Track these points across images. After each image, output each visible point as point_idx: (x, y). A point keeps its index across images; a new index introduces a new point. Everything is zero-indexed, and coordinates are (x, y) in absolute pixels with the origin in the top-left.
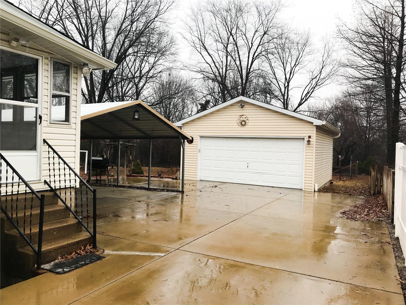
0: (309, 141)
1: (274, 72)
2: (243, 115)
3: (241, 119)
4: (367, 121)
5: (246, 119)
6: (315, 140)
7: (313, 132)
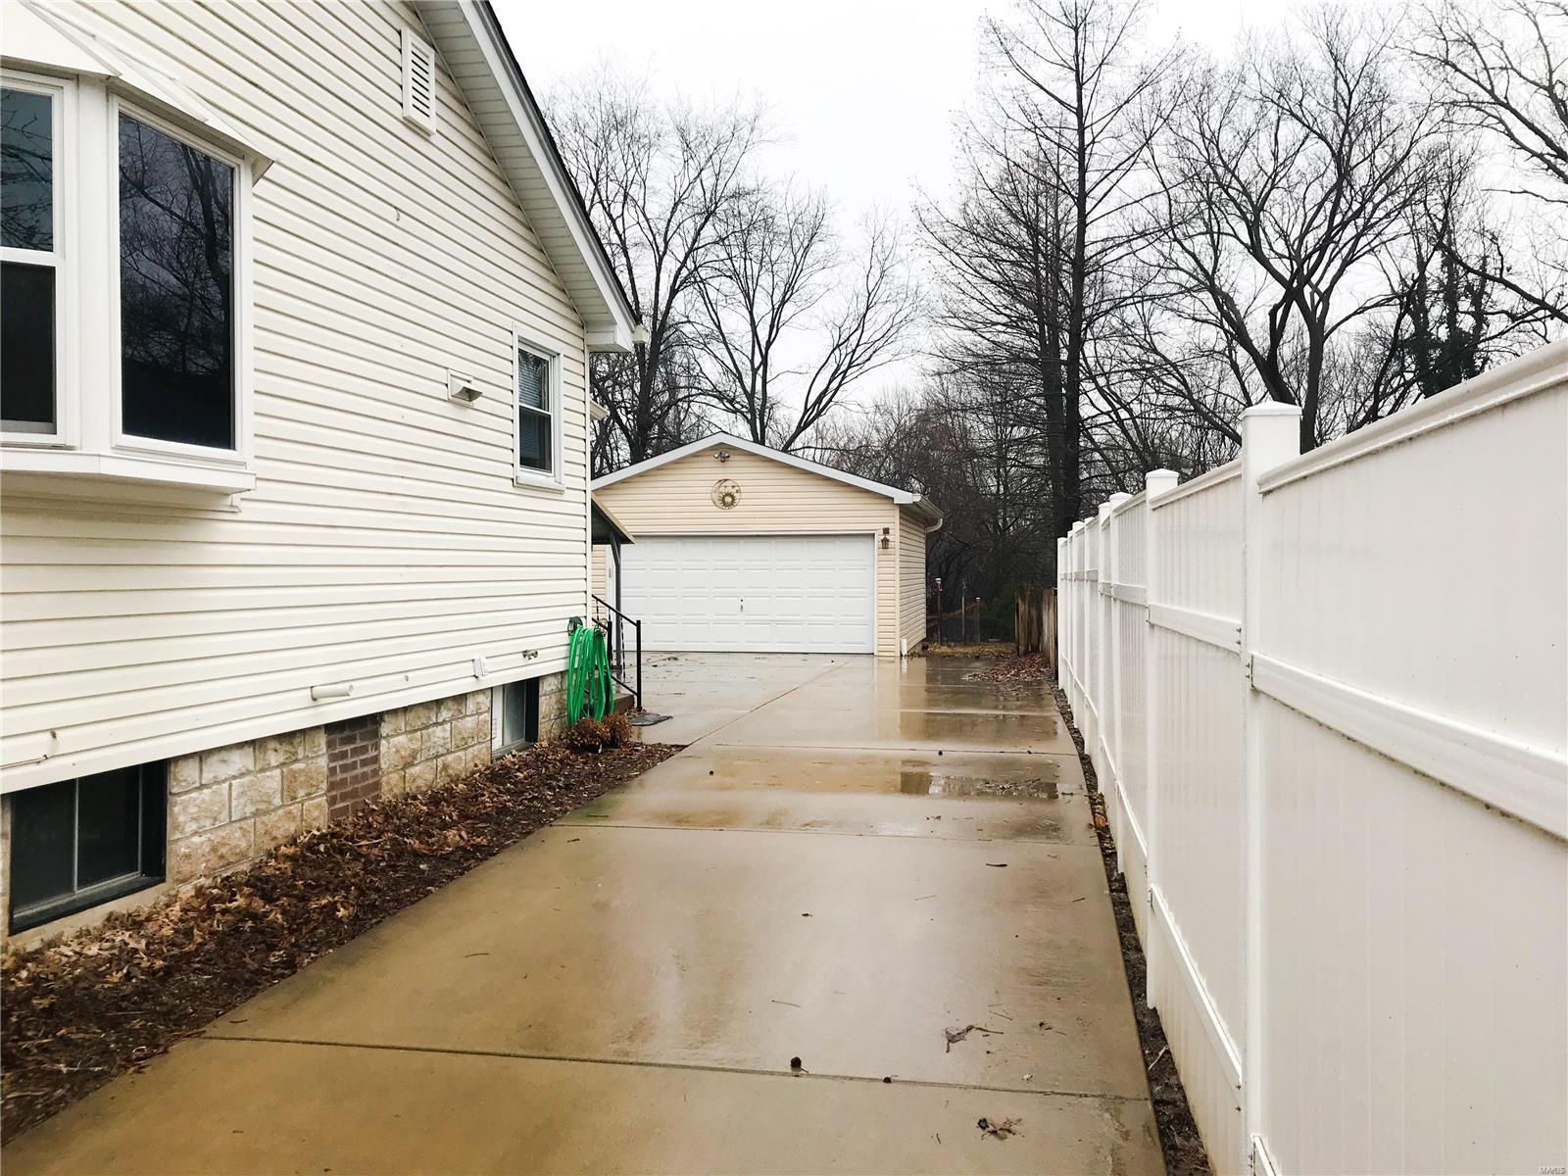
0: (885, 542)
1: (716, 321)
2: (726, 480)
3: (722, 489)
4: (998, 476)
5: (734, 491)
6: (898, 539)
7: (893, 520)
